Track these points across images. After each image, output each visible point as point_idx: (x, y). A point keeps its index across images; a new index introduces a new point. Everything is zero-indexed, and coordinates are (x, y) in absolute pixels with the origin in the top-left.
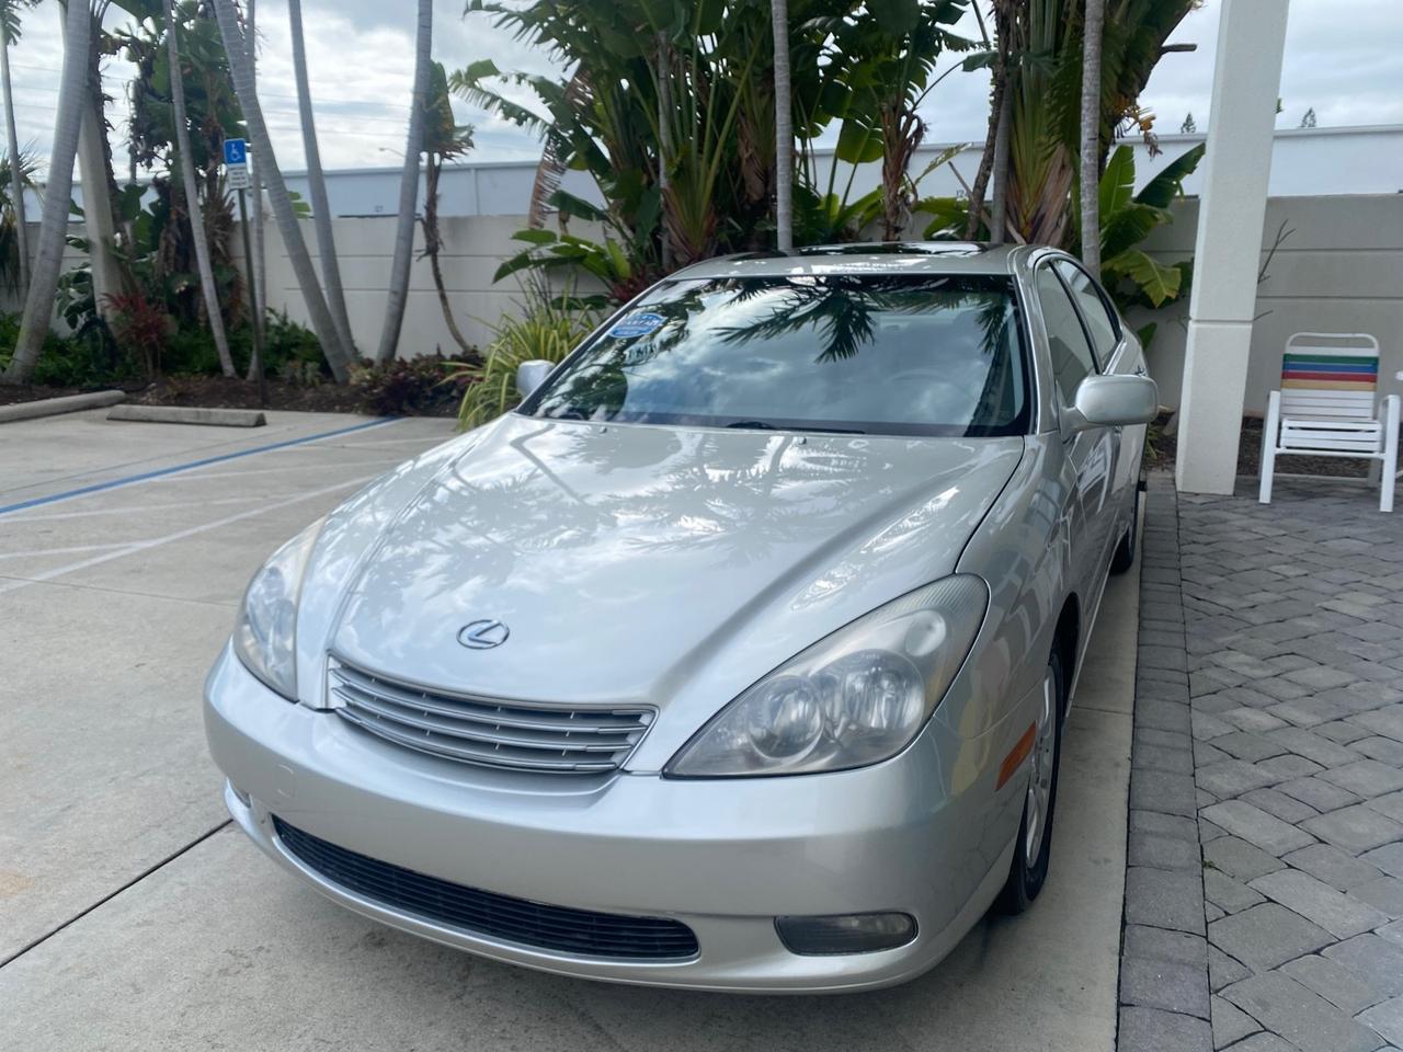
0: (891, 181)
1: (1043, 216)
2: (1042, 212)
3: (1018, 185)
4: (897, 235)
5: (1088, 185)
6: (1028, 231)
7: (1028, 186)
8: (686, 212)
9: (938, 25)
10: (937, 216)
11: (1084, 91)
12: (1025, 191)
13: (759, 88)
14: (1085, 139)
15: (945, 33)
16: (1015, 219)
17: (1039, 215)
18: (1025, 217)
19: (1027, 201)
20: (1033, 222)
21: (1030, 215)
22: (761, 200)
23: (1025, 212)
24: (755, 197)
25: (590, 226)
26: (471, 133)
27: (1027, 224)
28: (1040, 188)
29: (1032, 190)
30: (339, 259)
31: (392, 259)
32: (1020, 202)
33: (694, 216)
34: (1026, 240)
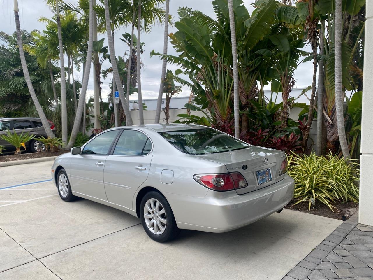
0: (285, 98)
2: (334, 108)
3: (327, 98)
4: (288, 115)
5: (338, 99)
6: (330, 114)
7: (330, 99)
8: (221, 108)
9: (298, 48)
10: (303, 109)
11: (335, 66)
12: (329, 100)
13: (245, 72)
14: (336, 83)
15: (300, 50)
16: (326, 110)
17: (334, 110)
18: (329, 109)
19: (330, 104)
20: (332, 111)
21: (331, 109)
22: (245, 105)
23: (329, 107)
24: (244, 104)
25: (195, 113)
26: (181, 88)
27: (330, 111)
28: (334, 100)
30: (144, 120)
31: (154, 120)
32: (328, 104)
33: (223, 109)
34: (330, 117)
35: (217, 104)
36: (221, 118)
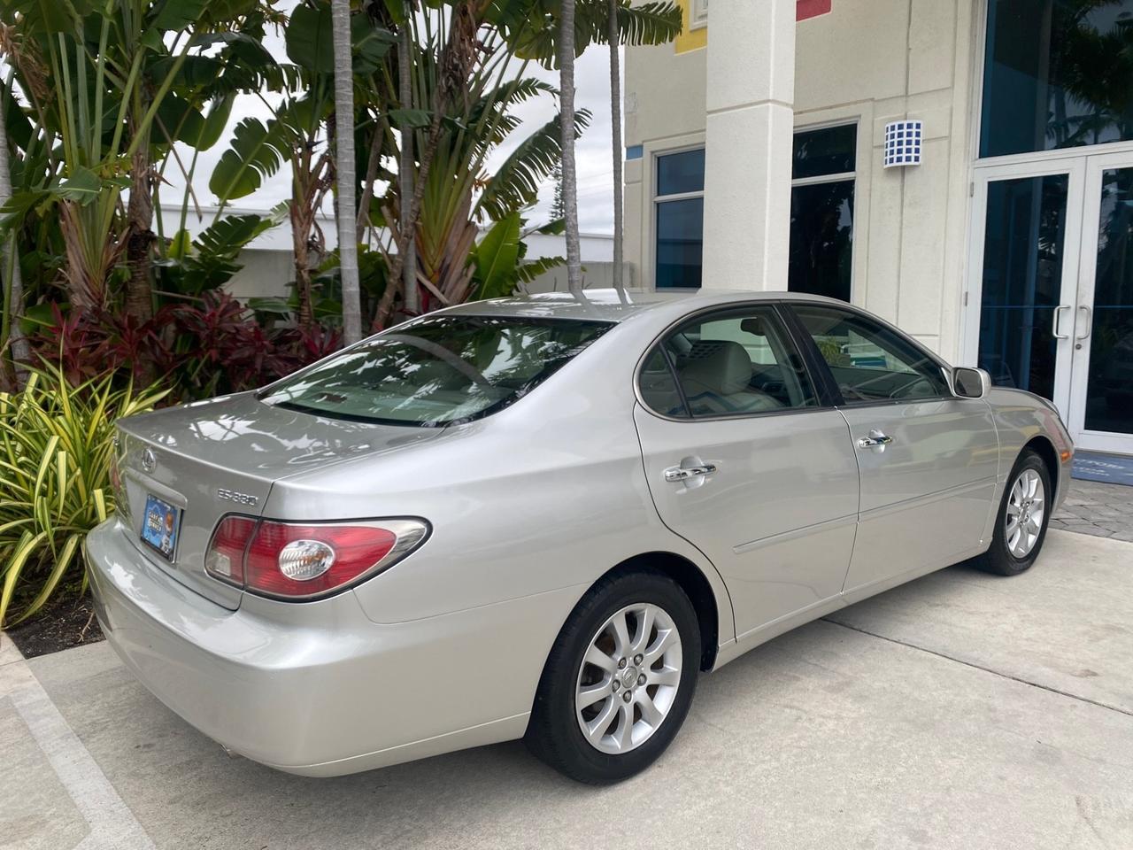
1: (449, 266)
2: (447, 262)
6: (437, 278)
7: (432, 238)
16: (423, 267)
17: (445, 265)
18: (431, 266)
19: (432, 252)
20: (440, 271)
21: (437, 265)
23: (431, 259)
27: (434, 272)
28: (443, 242)
29: (436, 241)
33: (94, 245)
34: (435, 285)
35: (76, 221)
36: (89, 287)
